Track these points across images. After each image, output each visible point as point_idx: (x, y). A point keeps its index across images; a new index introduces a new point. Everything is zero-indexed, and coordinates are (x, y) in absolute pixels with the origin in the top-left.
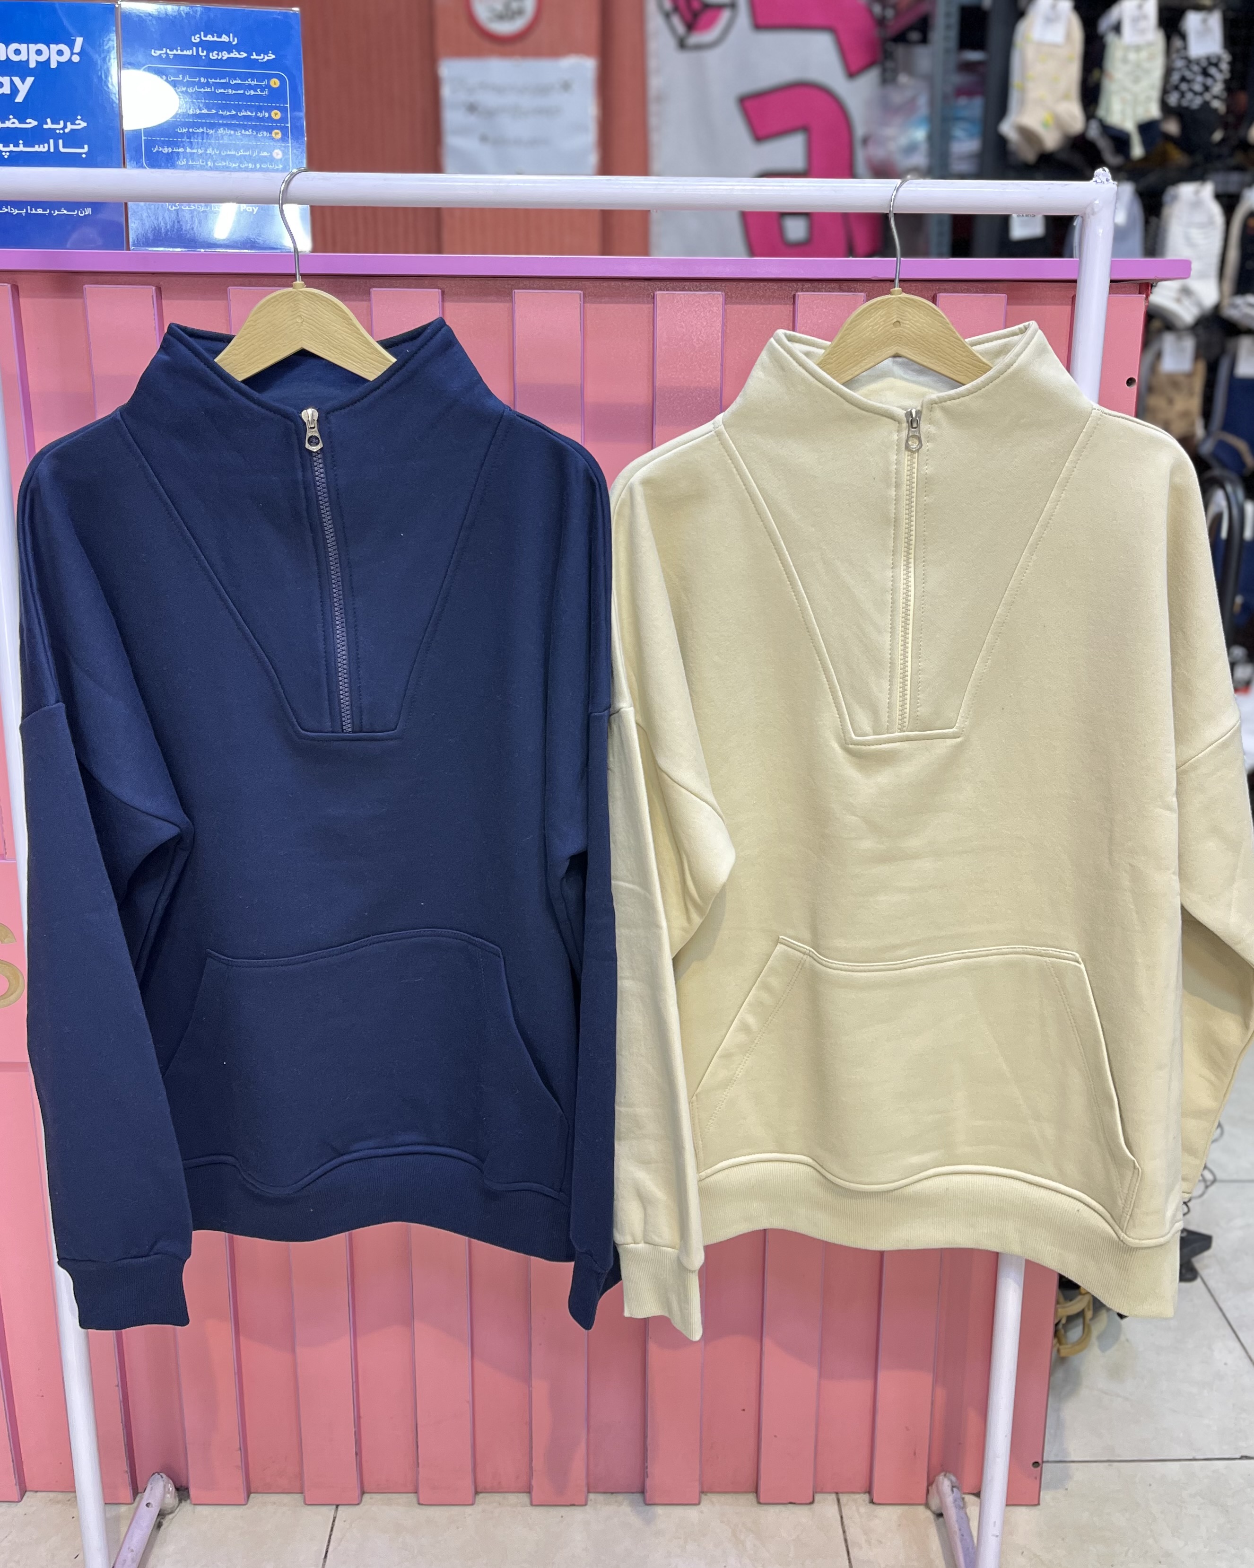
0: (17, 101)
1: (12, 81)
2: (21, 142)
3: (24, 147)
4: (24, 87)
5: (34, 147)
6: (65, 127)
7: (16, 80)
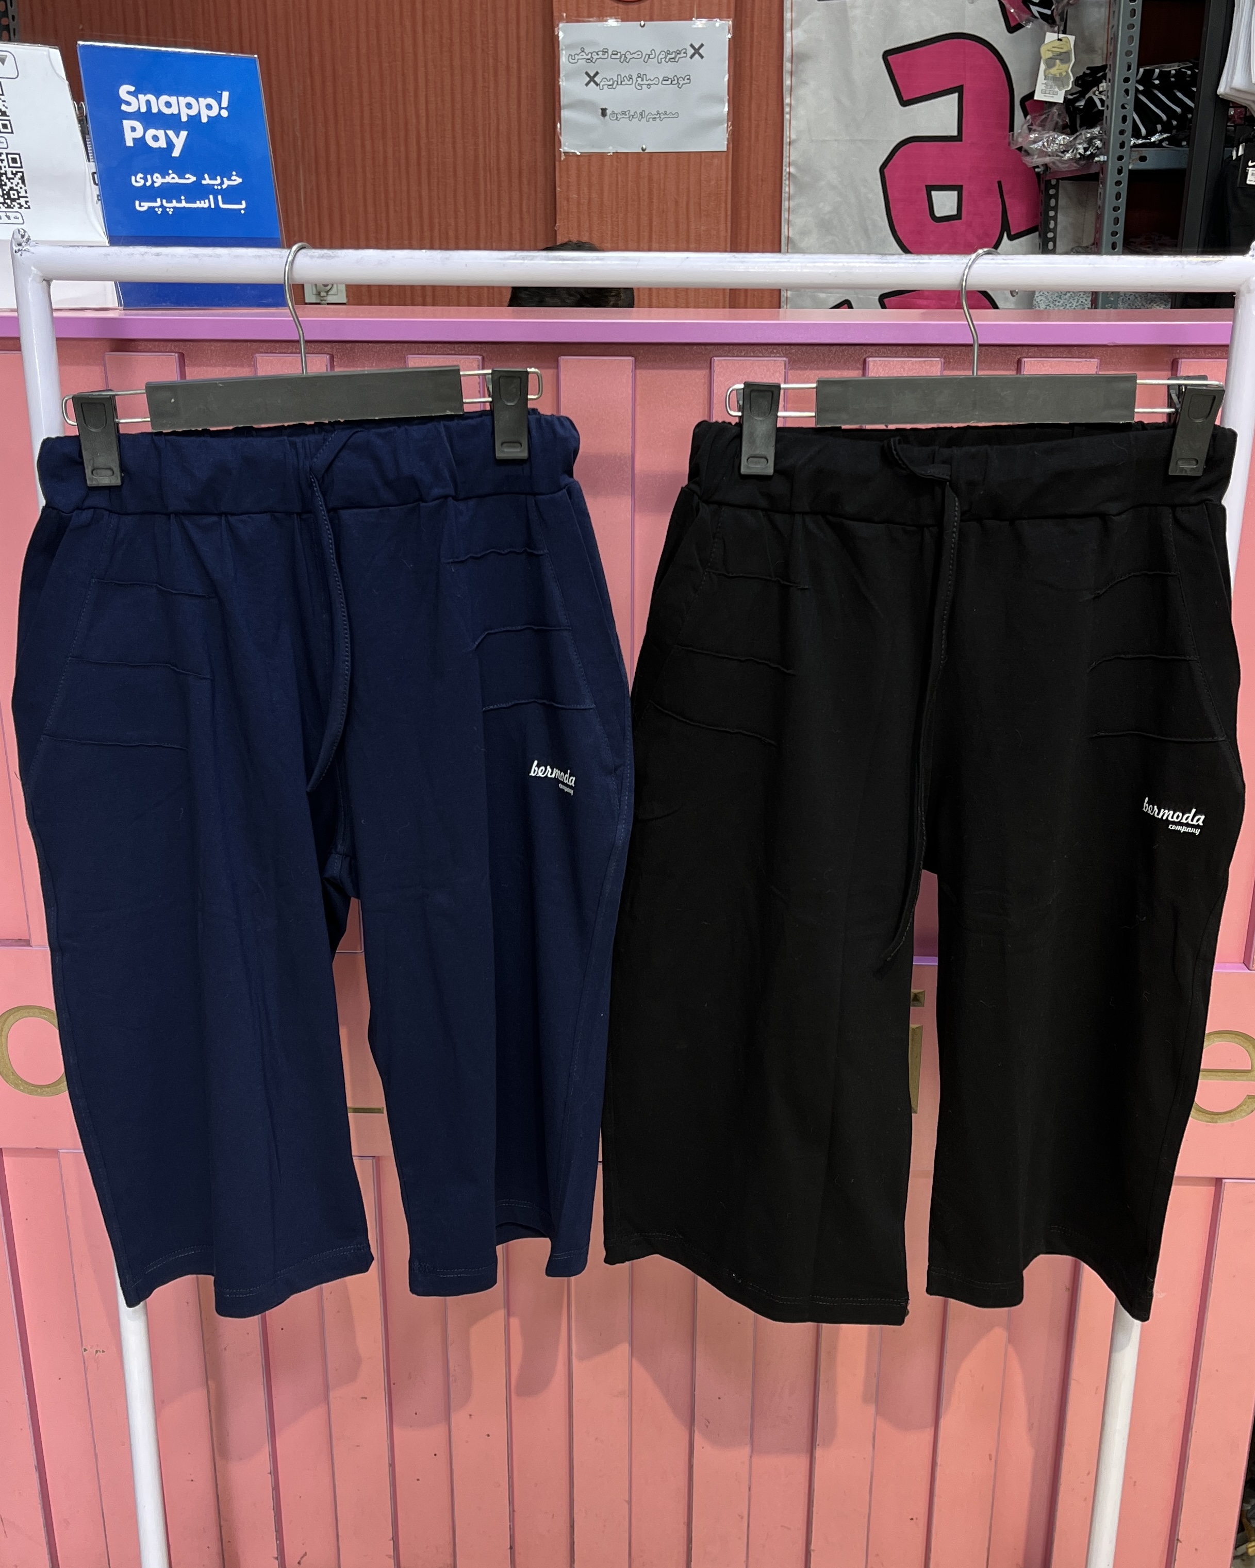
0: (174, 155)
1: (166, 135)
2: (183, 198)
3: (187, 202)
4: (180, 141)
5: (196, 203)
6: (222, 183)
7: (171, 133)
